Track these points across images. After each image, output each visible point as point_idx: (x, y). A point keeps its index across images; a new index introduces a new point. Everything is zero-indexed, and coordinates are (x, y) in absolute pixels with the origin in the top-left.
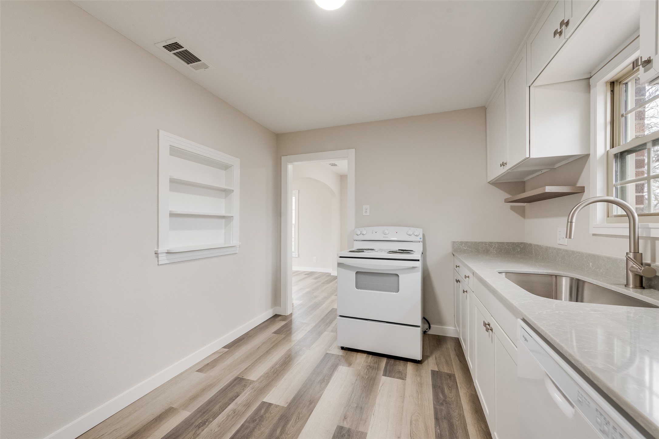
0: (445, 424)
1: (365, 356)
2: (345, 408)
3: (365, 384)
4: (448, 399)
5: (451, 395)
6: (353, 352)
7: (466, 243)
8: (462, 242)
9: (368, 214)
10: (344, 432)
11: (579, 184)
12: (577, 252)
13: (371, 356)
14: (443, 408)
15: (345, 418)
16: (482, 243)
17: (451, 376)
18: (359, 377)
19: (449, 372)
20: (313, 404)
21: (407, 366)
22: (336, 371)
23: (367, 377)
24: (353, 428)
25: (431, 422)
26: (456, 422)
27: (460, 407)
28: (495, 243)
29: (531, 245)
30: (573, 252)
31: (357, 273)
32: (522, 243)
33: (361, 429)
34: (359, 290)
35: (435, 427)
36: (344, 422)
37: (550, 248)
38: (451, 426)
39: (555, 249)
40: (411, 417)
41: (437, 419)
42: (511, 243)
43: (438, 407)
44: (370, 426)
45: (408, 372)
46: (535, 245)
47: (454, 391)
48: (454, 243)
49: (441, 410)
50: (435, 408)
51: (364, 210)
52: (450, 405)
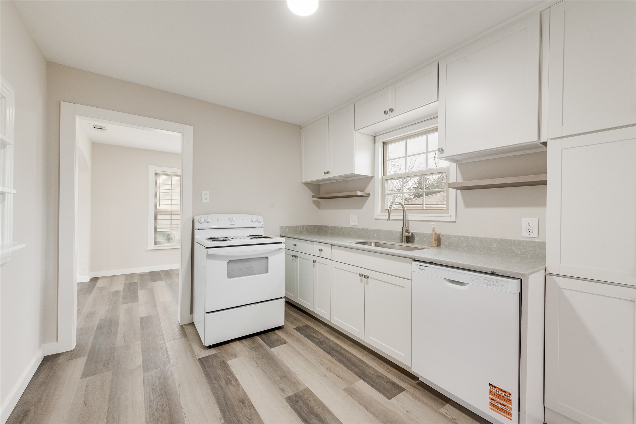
0: (335, 353)
1: (238, 343)
2: (274, 385)
3: (266, 361)
4: (321, 340)
5: (319, 337)
6: (224, 346)
7: (289, 227)
8: (287, 226)
9: (208, 200)
10: (294, 399)
11: (367, 191)
12: (366, 229)
13: (243, 340)
14: (325, 346)
15: (283, 391)
16: (298, 226)
17: (307, 326)
18: (254, 359)
19: (303, 325)
20: (246, 402)
21: (277, 334)
22: (230, 367)
23: (261, 356)
24: (296, 392)
25: (329, 357)
26: (338, 349)
27: (330, 340)
28: (305, 226)
29: (327, 226)
30: (363, 229)
31: (230, 262)
32: (318, 225)
33: (301, 388)
34: (231, 279)
35: (333, 357)
36: (286, 394)
37: (344, 227)
38: (337, 352)
39: (349, 228)
40: (317, 361)
41: (329, 353)
42: (313, 226)
43: (321, 347)
44: (304, 383)
45: (282, 337)
46: (331, 227)
47: (318, 333)
48: (281, 228)
49: (325, 347)
50: (321, 348)
51: (203, 196)
52: (325, 342)
